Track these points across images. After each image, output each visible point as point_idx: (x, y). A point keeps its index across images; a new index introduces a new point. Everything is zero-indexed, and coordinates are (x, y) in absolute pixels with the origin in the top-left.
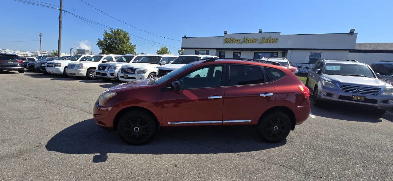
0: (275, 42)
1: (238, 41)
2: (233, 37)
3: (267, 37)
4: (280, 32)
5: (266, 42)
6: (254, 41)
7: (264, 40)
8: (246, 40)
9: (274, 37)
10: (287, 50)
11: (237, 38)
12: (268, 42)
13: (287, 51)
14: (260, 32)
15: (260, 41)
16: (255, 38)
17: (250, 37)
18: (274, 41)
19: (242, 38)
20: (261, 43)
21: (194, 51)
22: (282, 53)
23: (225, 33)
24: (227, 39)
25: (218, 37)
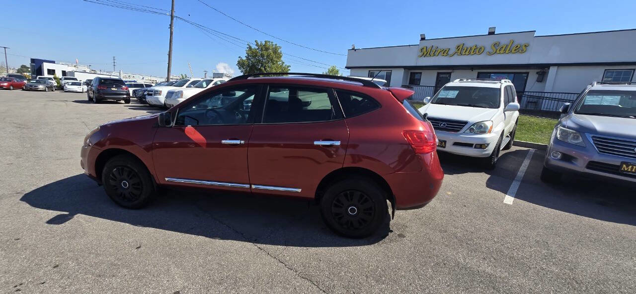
0: (523, 52)
1: (445, 52)
2: (435, 44)
3: (504, 41)
4: (535, 31)
5: (502, 52)
6: (478, 50)
7: (498, 48)
8: (461, 50)
9: (520, 41)
10: (548, 66)
11: (443, 46)
12: (507, 52)
13: (549, 69)
14: (491, 33)
15: (491, 51)
16: (480, 45)
17: (470, 44)
18: (520, 49)
19: (452, 46)
20: (490, 54)
21: (366, 71)
22: (537, 73)
23: (423, 39)
24: (425, 50)
25: (409, 45)
